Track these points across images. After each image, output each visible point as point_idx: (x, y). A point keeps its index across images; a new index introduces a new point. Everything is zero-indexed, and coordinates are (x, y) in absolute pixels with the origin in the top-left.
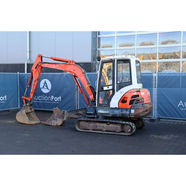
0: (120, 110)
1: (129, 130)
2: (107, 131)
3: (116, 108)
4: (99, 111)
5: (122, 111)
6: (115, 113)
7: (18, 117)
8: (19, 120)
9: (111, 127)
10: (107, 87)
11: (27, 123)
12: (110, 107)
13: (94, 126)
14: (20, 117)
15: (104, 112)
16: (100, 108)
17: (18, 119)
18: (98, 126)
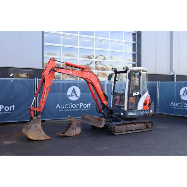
0: (144, 111)
1: (151, 126)
2: (136, 130)
3: (141, 110)
4: (129, 114)
5: (145, 112)
6: (140, 114)
7: (31, 134)
8: (31, 138)
9: (139, 126)
10: (135, 93)
11: (43, 138)
12: (138, 109)
13: (127, 127)
14: (33, 133)
15: (133, 115)
16: (130, 112)
17: (31, 136)
18: (129, 127)
